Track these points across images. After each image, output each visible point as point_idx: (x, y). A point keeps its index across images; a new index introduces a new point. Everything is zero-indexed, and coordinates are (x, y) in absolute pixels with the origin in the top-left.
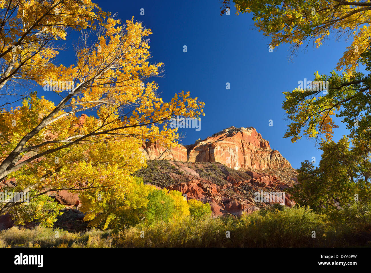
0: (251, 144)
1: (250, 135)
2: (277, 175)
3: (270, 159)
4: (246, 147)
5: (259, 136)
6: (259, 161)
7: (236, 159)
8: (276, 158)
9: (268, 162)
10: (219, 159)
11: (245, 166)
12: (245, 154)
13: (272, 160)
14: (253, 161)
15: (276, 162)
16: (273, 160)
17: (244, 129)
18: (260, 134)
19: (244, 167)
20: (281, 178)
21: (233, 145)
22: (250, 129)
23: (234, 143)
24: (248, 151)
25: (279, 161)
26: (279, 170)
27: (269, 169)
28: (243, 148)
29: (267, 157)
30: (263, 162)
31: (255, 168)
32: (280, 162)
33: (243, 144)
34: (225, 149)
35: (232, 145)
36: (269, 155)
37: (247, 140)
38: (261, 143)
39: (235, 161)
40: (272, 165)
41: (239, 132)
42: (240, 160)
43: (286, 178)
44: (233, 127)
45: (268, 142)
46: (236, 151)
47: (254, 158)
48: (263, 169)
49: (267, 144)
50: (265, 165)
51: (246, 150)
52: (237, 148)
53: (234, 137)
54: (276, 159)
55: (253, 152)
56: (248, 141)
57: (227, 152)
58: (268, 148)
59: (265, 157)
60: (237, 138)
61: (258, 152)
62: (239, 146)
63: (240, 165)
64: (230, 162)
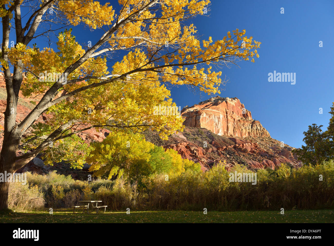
0: (234, 113)
1: (234, 105)
2: (257, 143)
3: (251, 129)
4: (230, 116)
5: (242, 106)
6: (241, 130)
7: (220, 126)
8: (257, 127)
9: (249, 131)
10: (204, 125)
11: (227, 133)
12: (228, 122)
14: (235, 129)
15: (256, 131)
16: (254, 129)
17: (228, 99)
18: (243, 104)
20: (260, 146)
22: (234, 100)
23: (219, 112)
24: (231, 119)
25: (259, 131)
26: (259, 139)
27: (249, 137)
28: (227, 116)
29: (249, 126)
30: (244, 131)
31: (237, 135)
32: (260, 132)
33: (227, 113)
34: (210, 116)
35: (217, 113)
36: (250, 124)
37: (231, 109)
38: (244, 113)
39: (219, 128)
40: (252, 134)
41: (224, 101)
42: (223, 127)
43: (265, 146)
44: (219, 96)
45: (250, 113)
46: (220, 119)
47: (236, 126)
48: (244, 137)
49: (249, 114)
50: (246, 133)
51: (230, 119)
52: (221, 116)
53: (220, 106)
55: (236, 120)
56: (232, 111)
57: (212, 120)
58: (250, 118)
59: (247, 126)
60: (222, 107)
61: (240, 121)
62: (223, 115)
63: (223, 132)
64: (214, 129)
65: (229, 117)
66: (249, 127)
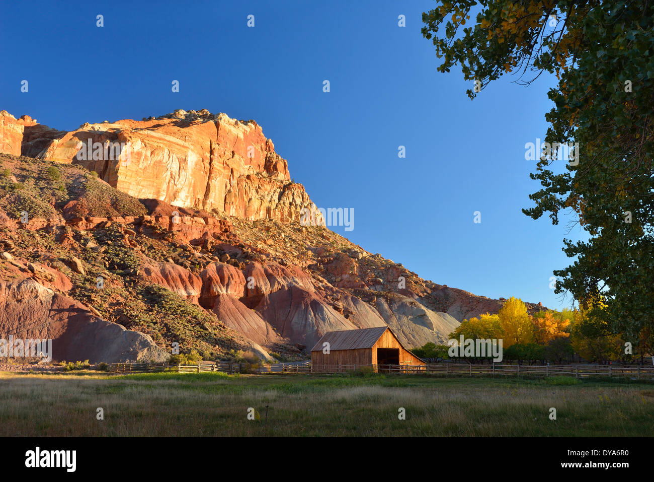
0: (236, 156)
1: (241, 136)
2: (280, 234)
3: (277, 201)
4: (221, 160)
5: (266, 144)
6: (246, 200)
7: (181, 182)
8: (293, 199)
9: (270, 205)
10: (129, 173)
11: (204, 204)
12: (213, 175)
13: (282, 202)
14: (230, 197)
15: (290, 208)
16: (284, 203)
17: (225, 119)
18: (270, 141)
19: (201, 205)
20: (286, 242)
21: (182, 148)
22: (246, 125)
23: (186, 144)
24: (223, 170)
25: (296, 208)
26: (292, 226)
27: (268, 220)
28: (211, 160)
29: (272, 194)
30: (256, 204)
31: (232, 212)
32: (298, 210)
33: (211, 152)
34: (157, 152)
35: (178, 147)
36: (279, 190)
37: (228, 146)
38: (268, 161)
39: (179, 186)
40: (277, 213)
41: (212, 122)
42: (194, 188)
43: (299, 245)
44: (206, 110)
45: (285, 163)
46: (187, 164)
47: (235, 191)
48: (253, 218)
49: (280, 166)
50: (260, 210)
51: (218, 168)
52: (193, 158)
53: (193, 130)
54: (291, 201)
55: (236, 175)
56: (232, 149)
57: (160, 162)
58: (281, 176)
59: (266, 193)
60: (201, 134)
61: (250, 180)
62: (200, 154)
63: (191, 198)
64: (165, 187)
65: (217, 164)
66: (272, 197)
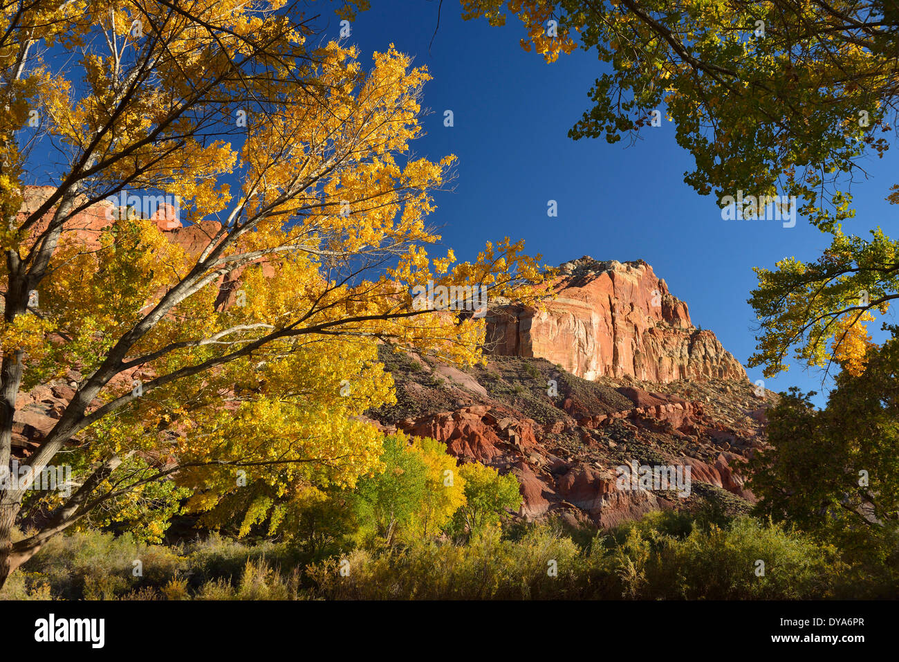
0: (635, 308)
2: (705, 399)
3: (687, 355)
4: (623, 317)
5: (659, 286)
6: (656, 360)
7: (590, 349)
8: (706, 351)
9: (682, 362)
10: (542, 348)
11: (615, 371)
12: (618, 336)
13: (693, 356)
14: (639, 358)
15: (705, 363)
16: (696, 357)
17: (618, 266)
18: (663, 281)
19: (612, 372)
20: (715, 408)
21: (586, 311)
22: (636, 268)
23: (589, 305)
24: (626, 328)
25: (712, 362)
26: (712, 385)
27: (683, 381)
28: (613, 318)
29: (680, 347)
30: (666, 362)
31: (644, 376)
32: (715, 364)
33: (612, 309)
34: (563, 319)
35: (582, 310)
36: (686, 342)
37: (626, 298)
38: (665, 306)
39: (589, 354)
40: (692, 371)
41: (605, 273)
42: (602, 353)
43: (731, 409)
44: (589, 257)
45: (684, 306)
46: (592, 328)
47: (642, 350)
48: (667, 380)
49: (680, 310)
50: (672, 370)
51: (622, 327)
52: (596, 319)
53: (590, 288)
54: (704, 353)
55: (641, 331)
56: (630, 301)
57: (567, 330)
58: (684, 324)
59: (674, 347)
60: (599, 290)
61: (654, 334)
62: (602, 314)
63: (601, 367)
64: (575, 357)
65: (620, 322)
66: (681, 352)
